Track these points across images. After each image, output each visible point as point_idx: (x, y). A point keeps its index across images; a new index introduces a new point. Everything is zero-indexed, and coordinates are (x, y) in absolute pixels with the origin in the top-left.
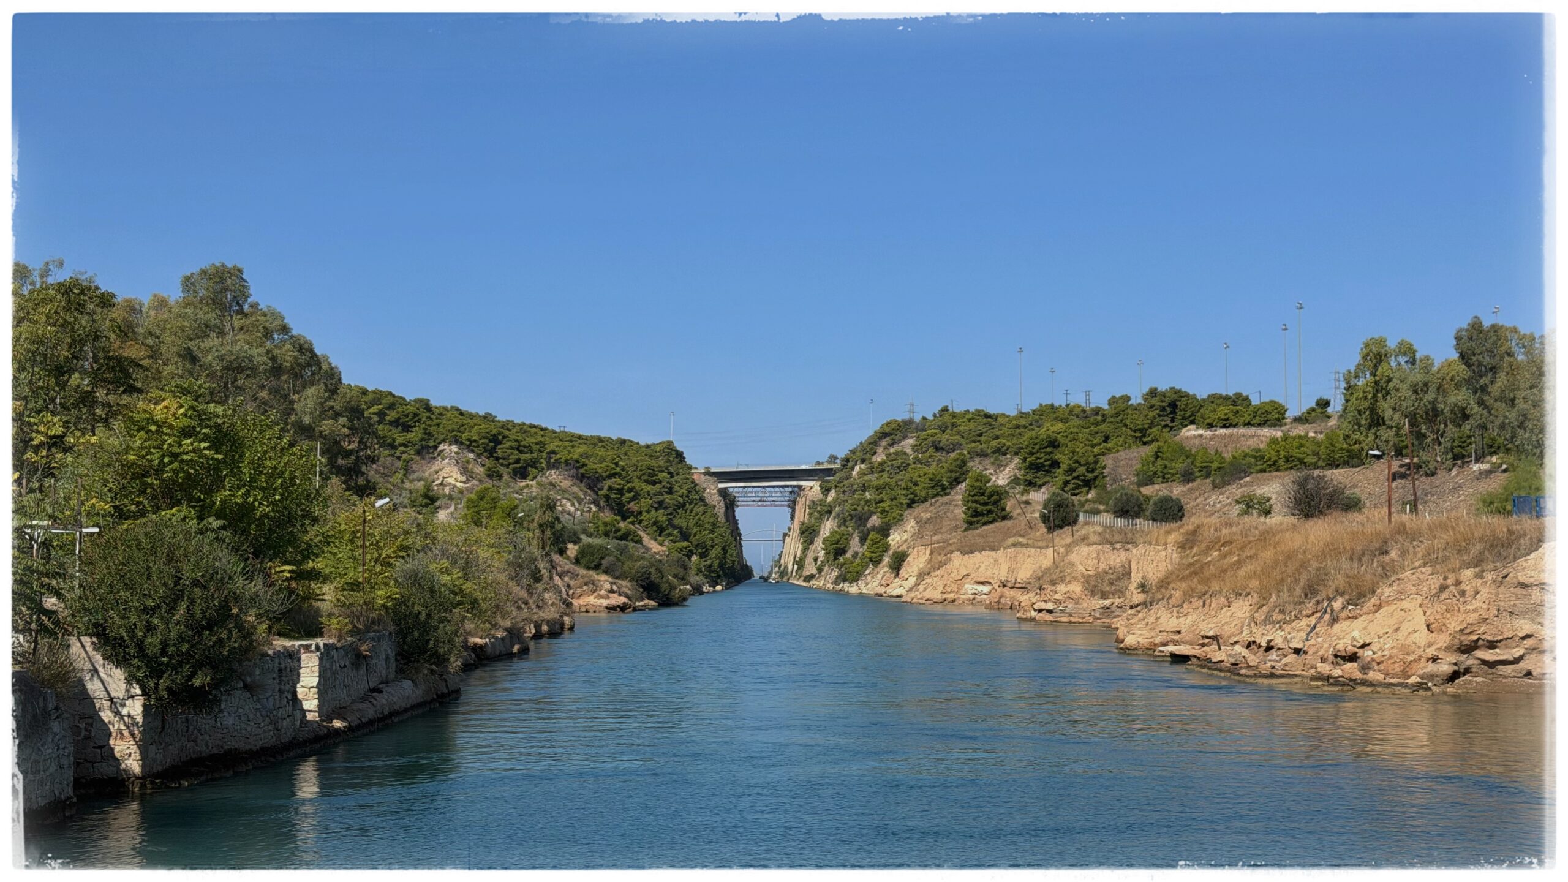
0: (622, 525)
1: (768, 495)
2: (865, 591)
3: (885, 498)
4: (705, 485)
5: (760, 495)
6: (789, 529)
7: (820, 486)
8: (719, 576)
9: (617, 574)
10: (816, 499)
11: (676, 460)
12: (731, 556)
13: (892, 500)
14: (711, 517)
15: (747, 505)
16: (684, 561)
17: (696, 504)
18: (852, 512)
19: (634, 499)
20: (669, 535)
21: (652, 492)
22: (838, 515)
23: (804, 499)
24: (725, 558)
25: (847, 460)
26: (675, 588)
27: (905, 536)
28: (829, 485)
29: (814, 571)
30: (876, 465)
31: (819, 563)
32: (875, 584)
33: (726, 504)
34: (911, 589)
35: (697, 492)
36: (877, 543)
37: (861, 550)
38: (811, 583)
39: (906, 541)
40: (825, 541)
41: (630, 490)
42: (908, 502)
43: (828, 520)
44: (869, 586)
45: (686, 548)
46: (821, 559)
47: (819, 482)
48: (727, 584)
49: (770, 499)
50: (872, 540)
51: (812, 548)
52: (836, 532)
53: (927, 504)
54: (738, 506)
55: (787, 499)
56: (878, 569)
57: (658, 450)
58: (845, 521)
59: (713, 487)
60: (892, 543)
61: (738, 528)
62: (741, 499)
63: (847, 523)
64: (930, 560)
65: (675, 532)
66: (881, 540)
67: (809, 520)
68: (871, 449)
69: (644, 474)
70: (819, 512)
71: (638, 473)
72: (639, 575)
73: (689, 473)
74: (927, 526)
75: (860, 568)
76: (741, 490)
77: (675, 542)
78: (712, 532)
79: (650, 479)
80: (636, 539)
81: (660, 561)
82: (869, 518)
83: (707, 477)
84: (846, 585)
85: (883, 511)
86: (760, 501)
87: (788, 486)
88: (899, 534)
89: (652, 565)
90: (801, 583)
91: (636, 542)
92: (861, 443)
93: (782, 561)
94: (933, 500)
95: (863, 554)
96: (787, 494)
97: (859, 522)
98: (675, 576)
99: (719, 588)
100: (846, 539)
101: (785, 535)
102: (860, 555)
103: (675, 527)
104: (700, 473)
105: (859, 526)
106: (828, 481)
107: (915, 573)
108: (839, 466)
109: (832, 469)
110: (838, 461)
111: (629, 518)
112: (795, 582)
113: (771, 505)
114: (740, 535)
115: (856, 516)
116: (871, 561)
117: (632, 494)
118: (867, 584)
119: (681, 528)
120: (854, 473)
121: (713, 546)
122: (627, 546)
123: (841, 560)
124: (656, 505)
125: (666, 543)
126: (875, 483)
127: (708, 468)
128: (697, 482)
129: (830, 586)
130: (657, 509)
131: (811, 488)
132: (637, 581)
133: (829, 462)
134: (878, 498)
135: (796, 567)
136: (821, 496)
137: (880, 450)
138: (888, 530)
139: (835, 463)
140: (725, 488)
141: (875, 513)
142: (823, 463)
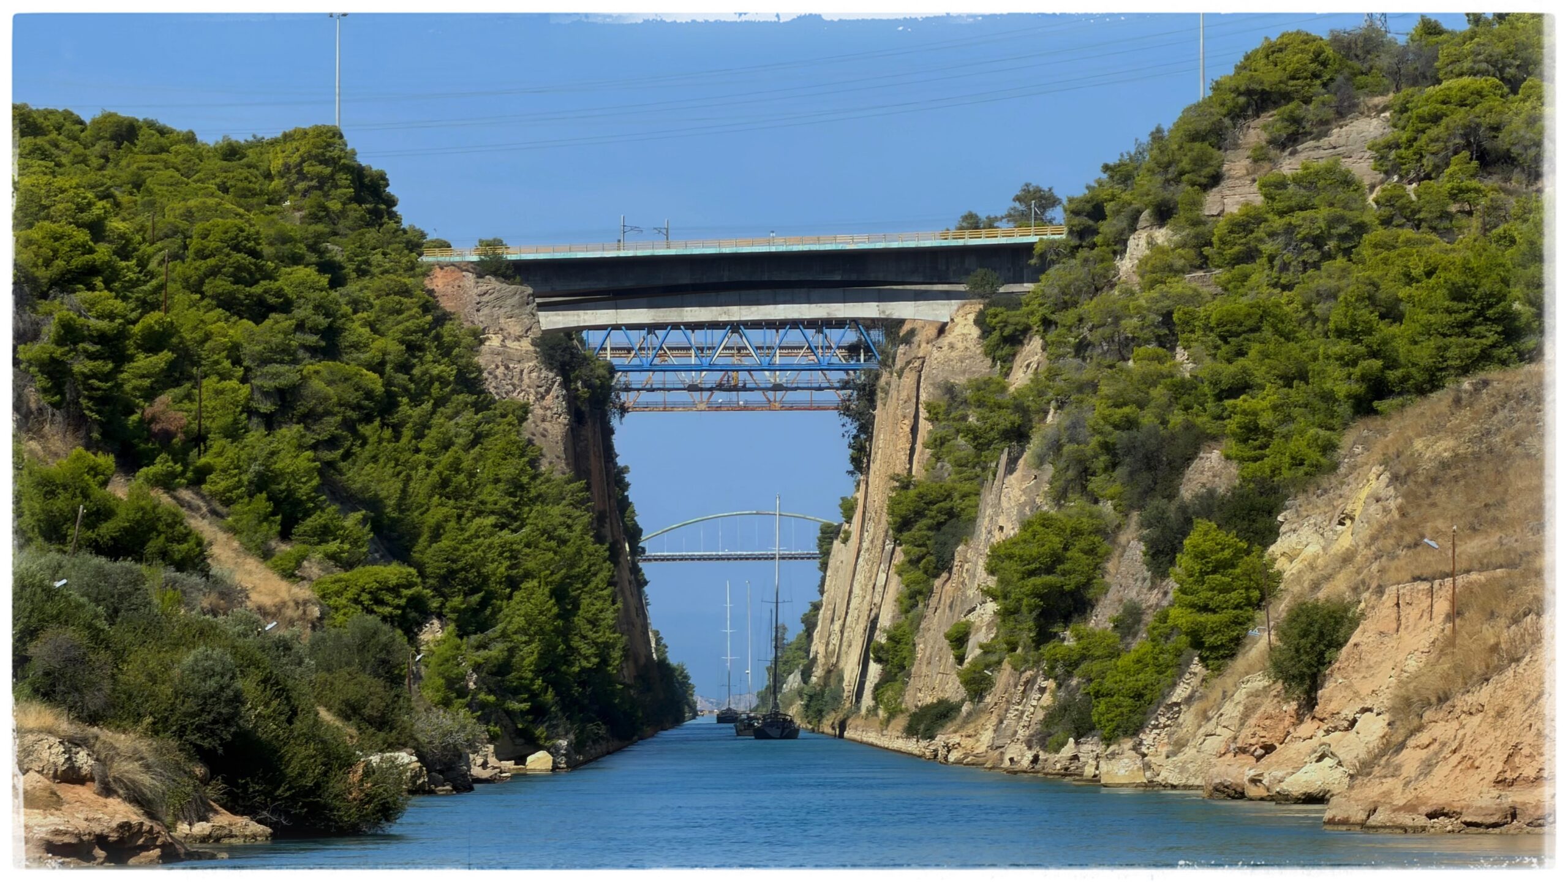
0: (120, 490)
1: (754, 360)
2: (1168, 774)
3: (1259, 374)
4: (480, 319)
5: (718, 358)
6: (848, 509)
7: (979, 321)
8: (539, 712)
9: (94, 701)
10: (960, 380)
11: (356, 211)
12: (594, 623)
13: (1288, 381)
14: (507, 455)
15: (666, 407)
16: (386, 648)
17: (440, 402)
18: (1117, 437)
19: (172, 377)
20: (324, 534)
21: (250, 349)
22: (1056, 447)
23: (909, 379)
24: (565, 633)
25: (1095, 211)
26: (348, 764)
27: (1345, 539)
28: (1016, 317)
29: (953, 689)
30: (1220, 228)
31: (973, 652)
32: (1213, 744)
33: (572, 400)
34: (1363, 770)
35: (446, 351)
36: (1220, 567)
37: (1154, 597)
38: (940, 740)
39: (1347, 558)
40: (998, 560)
41: (154, 342)
42: (1357, 388)
43: (1011, 468)
44: (1189, 752)
45: (395, 590)
46: (981, 637)
47: (975, 307)
48: (577, 747)
49: (767, 378)
50: (1201, 556)
51: (944, 588)
52: (1046, 522)
53: (1440, 400)
54: (623, 410)
55: (836, 377)
56: (1228, 681)
57: (276, 165)
58: (1085, 472)
59: (515, 328)
60: (1288, 569)
61: (624, 505)
62: (635, 378)
63: (1095, 483)
64: (1451, 642)
65: (352, 521)
66: (1238, 554)
67: (929, 468)
68: (1200, 162)
69: (214, 272)
70: (975, 436)
71: (192, 267)
72: (191, 705)
73: (412, 268)
74: (1440, 494)
75: (1147, 676)
76: (636, 336)
77: (348, 566)
78: (509, 519)
79: (242, 291)
80: (180, 550)
81: (285, 646)
82: (1188, 460)
83: (492, 283)
84: (1090, 747)
85: (1250, 432)
86: (720, 387)
87: (840, 323)
88: (1318, 529)
89: (247, 663)
90: (895, 740)
91: (180, 566)
92: (1157, 136)
93: (817, 647)
94: (1466, 384)
95: (1164, 618)
96: (838, 357)
97: (1145, 478)
98: (350, 711)
99: (539, 761)
100: (1091, 551)
101: (829, 535)
102: (1149, 618)
103: (349, 500)
104: (460, 267)
105: (1149, 492)
106: (1013, 302)
107: (1384, 700)
108: (1061, 236)
109: (1030, 247)
110: (1058, 214)
111: (151, 462)
112: (872, 737)
113: (769, 406)
114: (634, 534)
115: (1130, 450)
116: (1197, 643)
117: (166, 356)
118: (1179, 746)
119: (374, 504)
120: (1126, 265)
121: (513, 584)
122: (137, 582)
123: (1069, 640)
124: (266, 407)
125: (312, 568)
126: (1214, 310)
127: (496, 243)
128: (447, 305)
129: (1021, 755)
130: (270, 422)
131: (942, 330)
132: (181, 733)
133: (1020, 219)
134: (1229, 371)
135: (875, 669)
136: (983, 367)
137: (1236, 165)
138: (1271, 511)
139: (1042, 222)
140: (569, 333)
141: (1214, 438)
142: (991, 224)
